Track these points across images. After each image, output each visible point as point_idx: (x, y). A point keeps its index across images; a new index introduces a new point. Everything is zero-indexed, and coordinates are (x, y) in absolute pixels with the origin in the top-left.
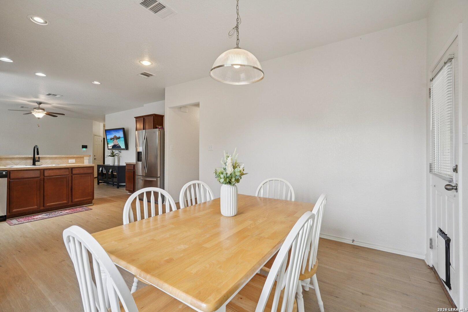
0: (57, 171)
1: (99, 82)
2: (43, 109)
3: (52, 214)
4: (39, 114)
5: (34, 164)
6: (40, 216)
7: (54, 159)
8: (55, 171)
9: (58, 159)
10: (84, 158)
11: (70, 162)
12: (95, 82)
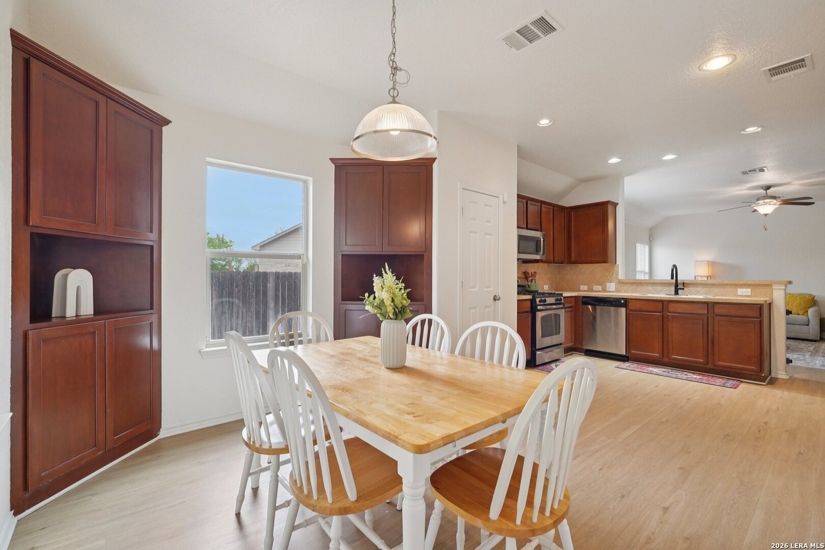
0: (688, 306)
1: (759, 127)
2: (774, 198)
3: (672, 373)
4: (767, 208)
5: (676, 293)
6: (650, 369)
7: (710, 286)
8: (683, 305)
9: (717, 287)
10: (773, 288)
11: (739, 293)
12: (748, 130)
